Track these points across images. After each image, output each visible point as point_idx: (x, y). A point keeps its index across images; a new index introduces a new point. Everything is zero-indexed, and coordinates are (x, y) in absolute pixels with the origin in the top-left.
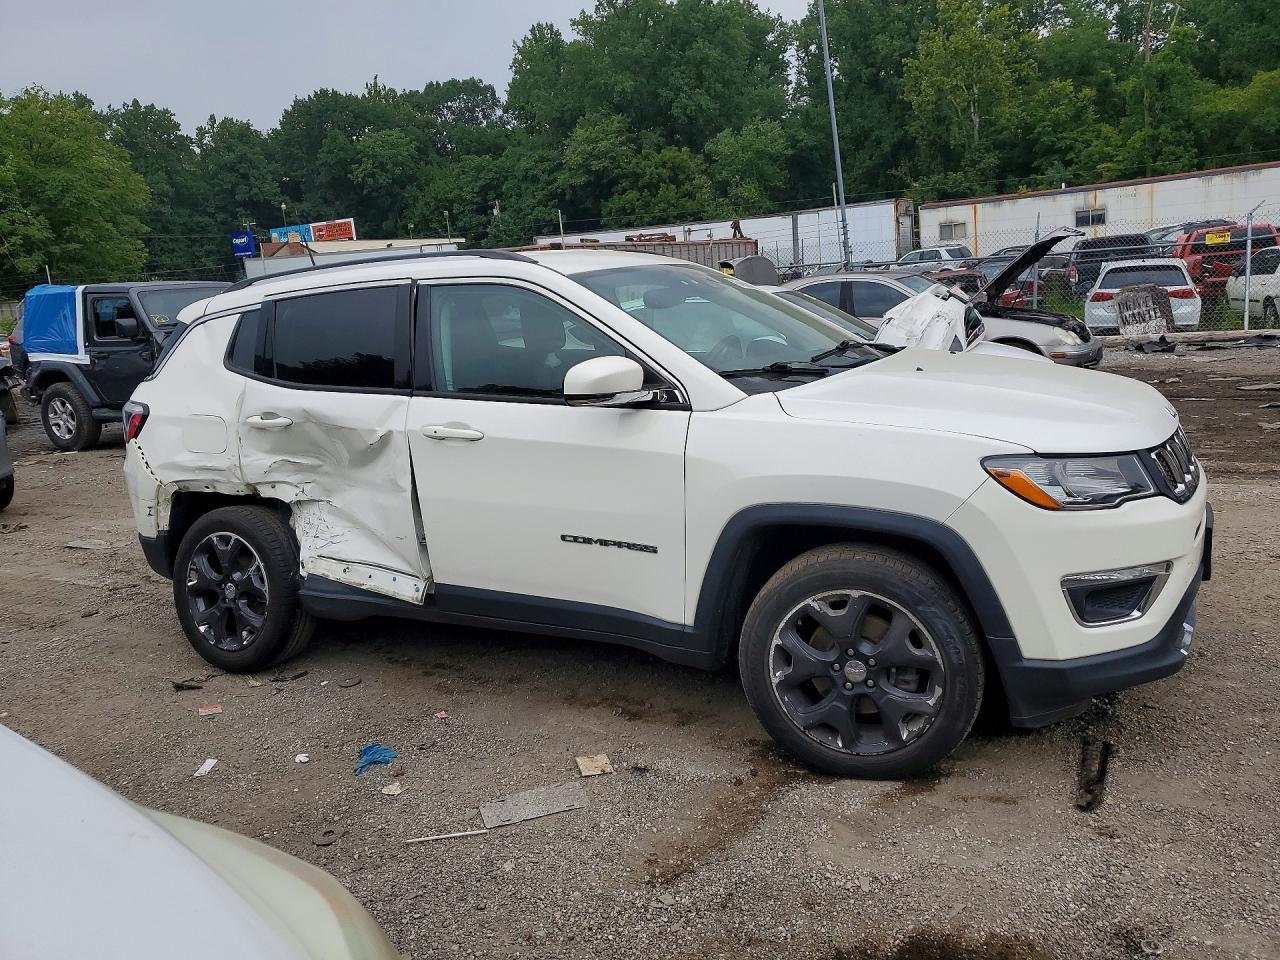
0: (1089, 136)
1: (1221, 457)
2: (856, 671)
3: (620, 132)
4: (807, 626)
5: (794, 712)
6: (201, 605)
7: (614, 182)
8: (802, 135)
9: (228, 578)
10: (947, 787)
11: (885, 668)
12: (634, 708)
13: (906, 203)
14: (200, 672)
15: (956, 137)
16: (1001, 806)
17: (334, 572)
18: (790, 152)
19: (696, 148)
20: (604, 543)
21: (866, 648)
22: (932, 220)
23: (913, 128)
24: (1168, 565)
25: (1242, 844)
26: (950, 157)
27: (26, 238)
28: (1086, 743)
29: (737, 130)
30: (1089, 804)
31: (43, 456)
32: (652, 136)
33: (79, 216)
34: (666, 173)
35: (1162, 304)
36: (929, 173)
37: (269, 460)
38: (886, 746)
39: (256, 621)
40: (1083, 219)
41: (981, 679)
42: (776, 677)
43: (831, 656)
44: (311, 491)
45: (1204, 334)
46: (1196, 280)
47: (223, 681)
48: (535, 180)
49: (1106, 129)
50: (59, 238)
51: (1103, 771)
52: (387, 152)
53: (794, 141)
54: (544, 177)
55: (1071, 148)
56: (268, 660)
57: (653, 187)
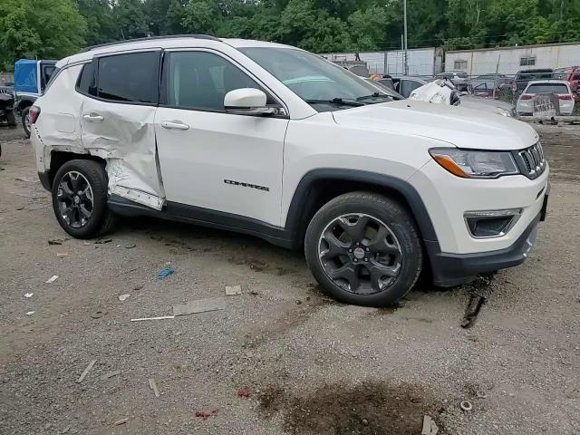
0: (533, 22)
1: (569, 172)
2: (359, 253)
3: (308, 10)
4: (338, 230)
5: (329, 271)
6: (64, 205)
7: (304, 32)
8: (394, 15)
9: (76, 194)
10: (399, 312)
11: (374, 253)
12: (259, 266)
13: (440, 50)
14: (62, 236)
15: (468, 19)
16: (424, 323)
17: (123, 193)
18: (388, 23)
19: (344, 19)
20: (244, 185)
21: (365, 242)
22: (451, 58)
23: (447, 15)
24: (521, 210)
25: (539, 348)
26: (464, 30)
27: (29, 43)
28: (473, 297)
29: (364, 11)
30: (467, 325)
31: (22, 140)
32: (323, 12)
33: (54, 35)
34: (328, 30)
35: (555, 101)
36: (454, 37)
37: (95, 137)
38: (372, 290)
39: (88, 214)
40: (523, 62)
41: (420, 262)
42: (321, 254)
43: (348, 246)
44: (114, 154)
45: (573, 118)
46: (574, 92)
47: (73, 242)
48: (267, 30)
49: (541, 19)
50: (45, 44)
51: (478, 310)
52: (198, 13)
53: (390, 18)
54: (272, 29)
55: (523, 28)
56: (93, 233)
57: (322, 37)
